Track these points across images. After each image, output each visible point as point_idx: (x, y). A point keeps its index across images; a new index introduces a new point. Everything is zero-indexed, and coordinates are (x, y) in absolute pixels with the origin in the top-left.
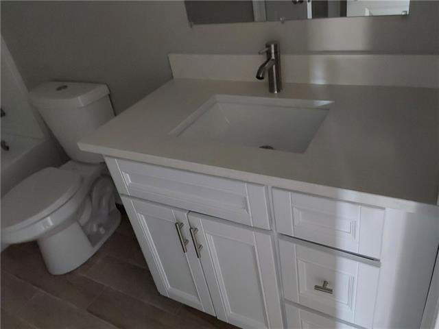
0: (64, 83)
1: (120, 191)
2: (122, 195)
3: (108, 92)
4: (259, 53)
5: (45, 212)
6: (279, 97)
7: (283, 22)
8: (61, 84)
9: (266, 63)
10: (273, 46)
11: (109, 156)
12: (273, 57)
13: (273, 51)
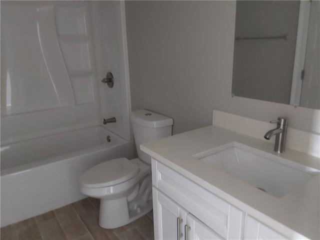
0: (150, 112)
1: (153, 183)
2: (154, 186)
3: (172, 124)
4: (271, 122)
5: (111, 183)
6: (280, 156)
7: (296, 107)
8: (149, 112)
9: (274, 130)
10: (283, 120)
11: (154, 159)
12: (282, 127)
13: (282, 123)
